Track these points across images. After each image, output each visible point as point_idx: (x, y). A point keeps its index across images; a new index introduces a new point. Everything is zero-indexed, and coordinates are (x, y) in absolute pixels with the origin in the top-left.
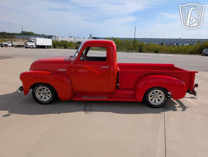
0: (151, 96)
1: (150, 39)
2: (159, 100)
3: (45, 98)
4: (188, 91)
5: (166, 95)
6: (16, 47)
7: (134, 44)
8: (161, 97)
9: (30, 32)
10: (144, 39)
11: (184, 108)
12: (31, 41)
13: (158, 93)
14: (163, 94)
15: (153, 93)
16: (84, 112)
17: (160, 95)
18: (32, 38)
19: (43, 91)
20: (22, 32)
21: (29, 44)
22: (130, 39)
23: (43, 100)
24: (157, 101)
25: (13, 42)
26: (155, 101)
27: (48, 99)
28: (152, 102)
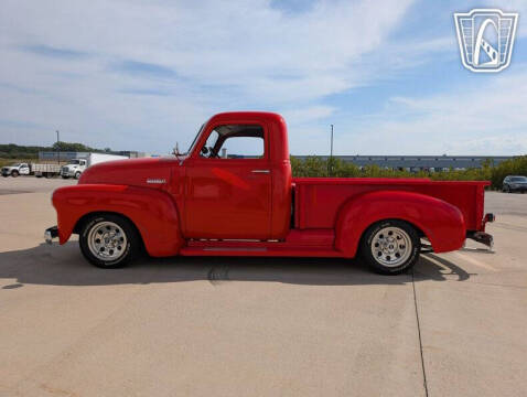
0: (377, 245)
1: (370, 157)
2: (398, 255)
3: (111, 252)
4: (470, 235)
5: (417, 245)
6: (39, 177)
7: (329, 169)
8: (402, 247)
9: (75, 145)
10: (354, 157)
11: (463, 275)
12: (77, 162)
13: (394, 236)
14: (406, 241)
15: (381, 236)
16: (208, 282)
17: (401, 242)
18: (80, 156)
19: (106, 235)
20: (57, 144)
21: (73, 168)
22: (320, 157)
23: (105, 256)
24: (393, 257)
25: (34, 166)
26: (388, 258)
27: (117, 253)
28: (382, 260)
